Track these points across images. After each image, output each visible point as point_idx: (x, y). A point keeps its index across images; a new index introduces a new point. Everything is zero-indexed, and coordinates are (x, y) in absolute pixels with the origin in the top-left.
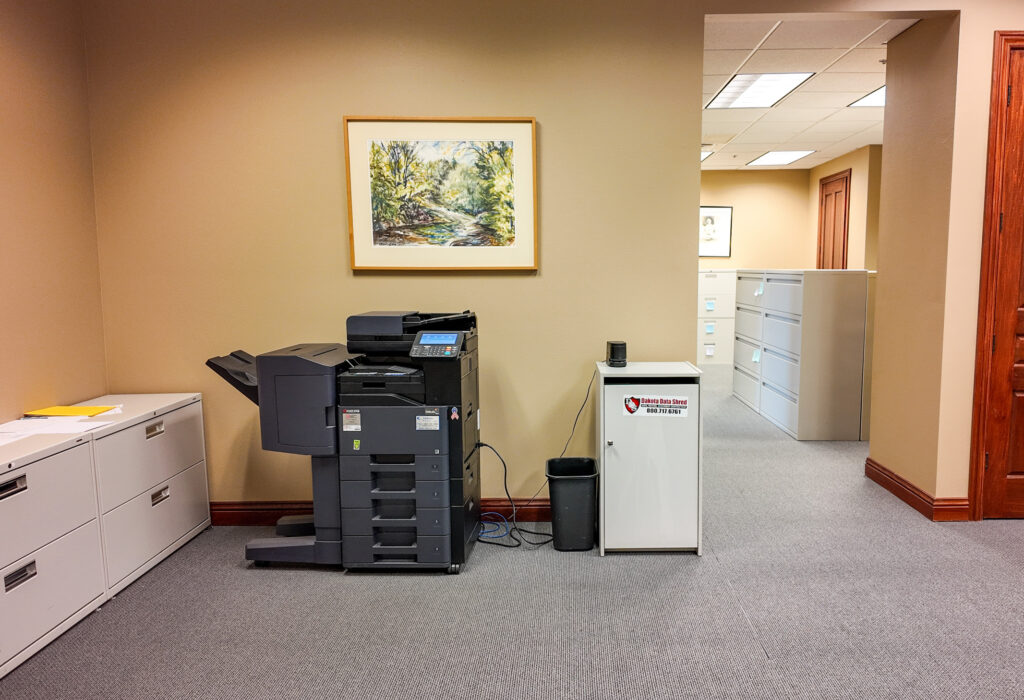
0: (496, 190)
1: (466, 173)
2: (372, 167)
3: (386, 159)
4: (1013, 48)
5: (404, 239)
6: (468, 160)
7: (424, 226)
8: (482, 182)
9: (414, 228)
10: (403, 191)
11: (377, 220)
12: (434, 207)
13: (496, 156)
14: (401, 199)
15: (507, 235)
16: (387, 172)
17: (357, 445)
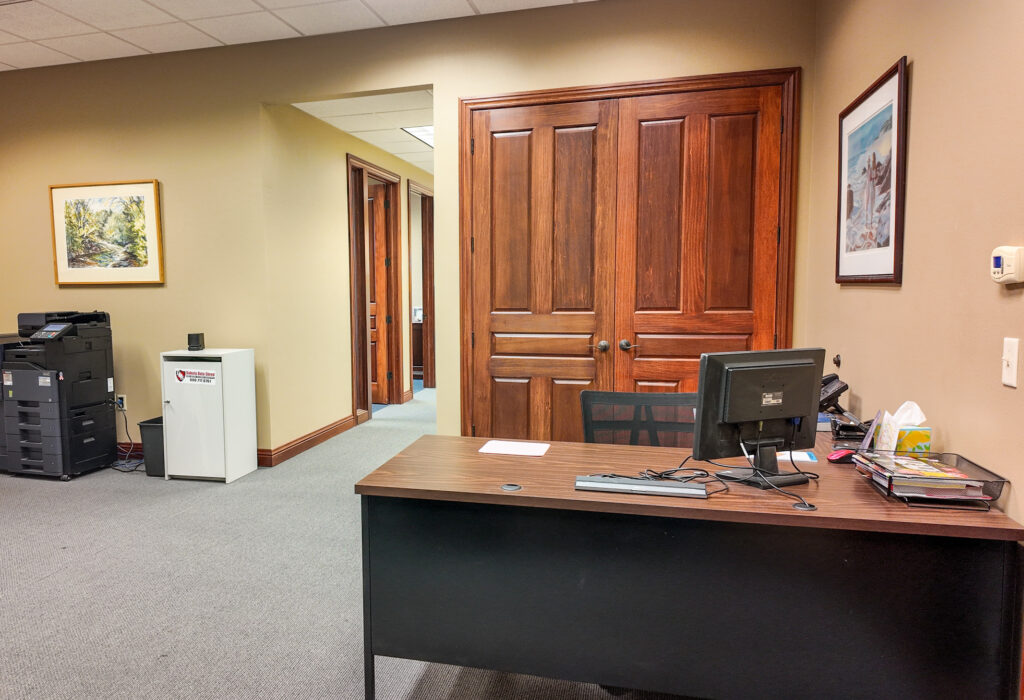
0: (136, 228)
1: (117, 219)
2: (66, 217)
3: (73, 211)
4: (472, 110)
5: (85, 264)
6: (118, 210)
7: (95, 254)
8: (127, 224)
9: (89, 256)
10: (83, 232)
11: (70, 251)
12: (100, 241)
13: (135, 206)
14: (82, 237)
15: (144, 260)
16: (74, 221)
17: (11, 393)
